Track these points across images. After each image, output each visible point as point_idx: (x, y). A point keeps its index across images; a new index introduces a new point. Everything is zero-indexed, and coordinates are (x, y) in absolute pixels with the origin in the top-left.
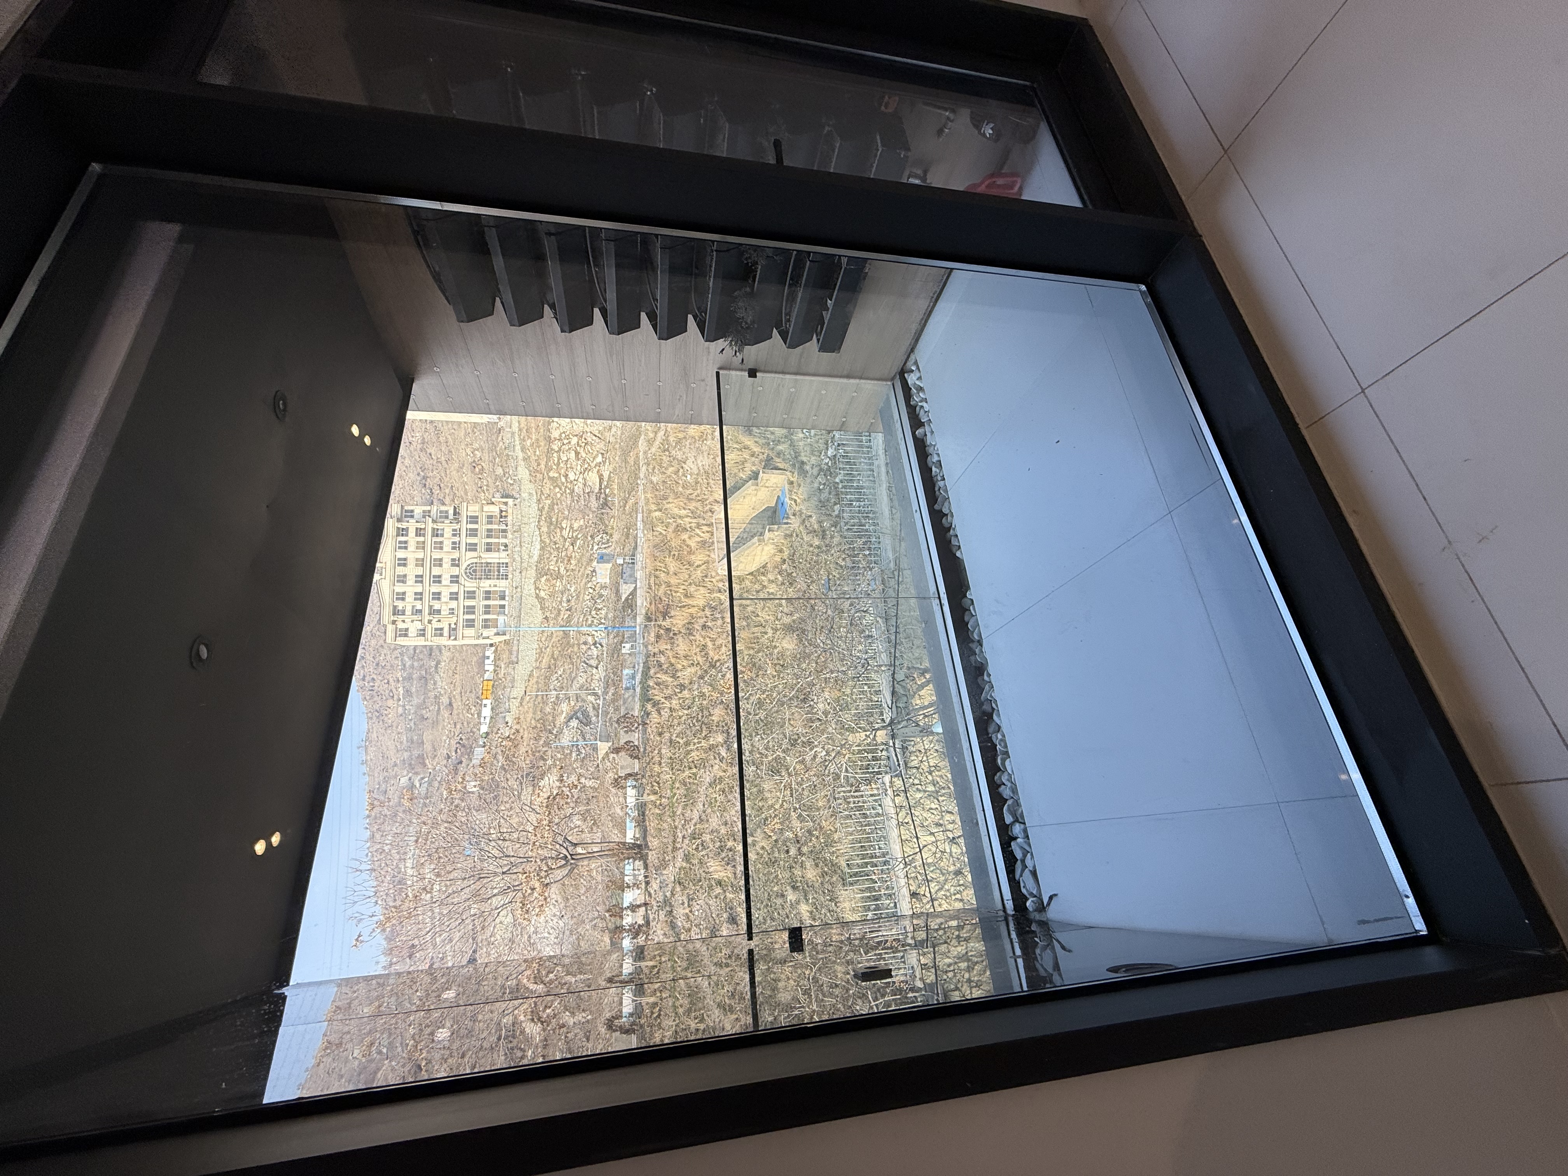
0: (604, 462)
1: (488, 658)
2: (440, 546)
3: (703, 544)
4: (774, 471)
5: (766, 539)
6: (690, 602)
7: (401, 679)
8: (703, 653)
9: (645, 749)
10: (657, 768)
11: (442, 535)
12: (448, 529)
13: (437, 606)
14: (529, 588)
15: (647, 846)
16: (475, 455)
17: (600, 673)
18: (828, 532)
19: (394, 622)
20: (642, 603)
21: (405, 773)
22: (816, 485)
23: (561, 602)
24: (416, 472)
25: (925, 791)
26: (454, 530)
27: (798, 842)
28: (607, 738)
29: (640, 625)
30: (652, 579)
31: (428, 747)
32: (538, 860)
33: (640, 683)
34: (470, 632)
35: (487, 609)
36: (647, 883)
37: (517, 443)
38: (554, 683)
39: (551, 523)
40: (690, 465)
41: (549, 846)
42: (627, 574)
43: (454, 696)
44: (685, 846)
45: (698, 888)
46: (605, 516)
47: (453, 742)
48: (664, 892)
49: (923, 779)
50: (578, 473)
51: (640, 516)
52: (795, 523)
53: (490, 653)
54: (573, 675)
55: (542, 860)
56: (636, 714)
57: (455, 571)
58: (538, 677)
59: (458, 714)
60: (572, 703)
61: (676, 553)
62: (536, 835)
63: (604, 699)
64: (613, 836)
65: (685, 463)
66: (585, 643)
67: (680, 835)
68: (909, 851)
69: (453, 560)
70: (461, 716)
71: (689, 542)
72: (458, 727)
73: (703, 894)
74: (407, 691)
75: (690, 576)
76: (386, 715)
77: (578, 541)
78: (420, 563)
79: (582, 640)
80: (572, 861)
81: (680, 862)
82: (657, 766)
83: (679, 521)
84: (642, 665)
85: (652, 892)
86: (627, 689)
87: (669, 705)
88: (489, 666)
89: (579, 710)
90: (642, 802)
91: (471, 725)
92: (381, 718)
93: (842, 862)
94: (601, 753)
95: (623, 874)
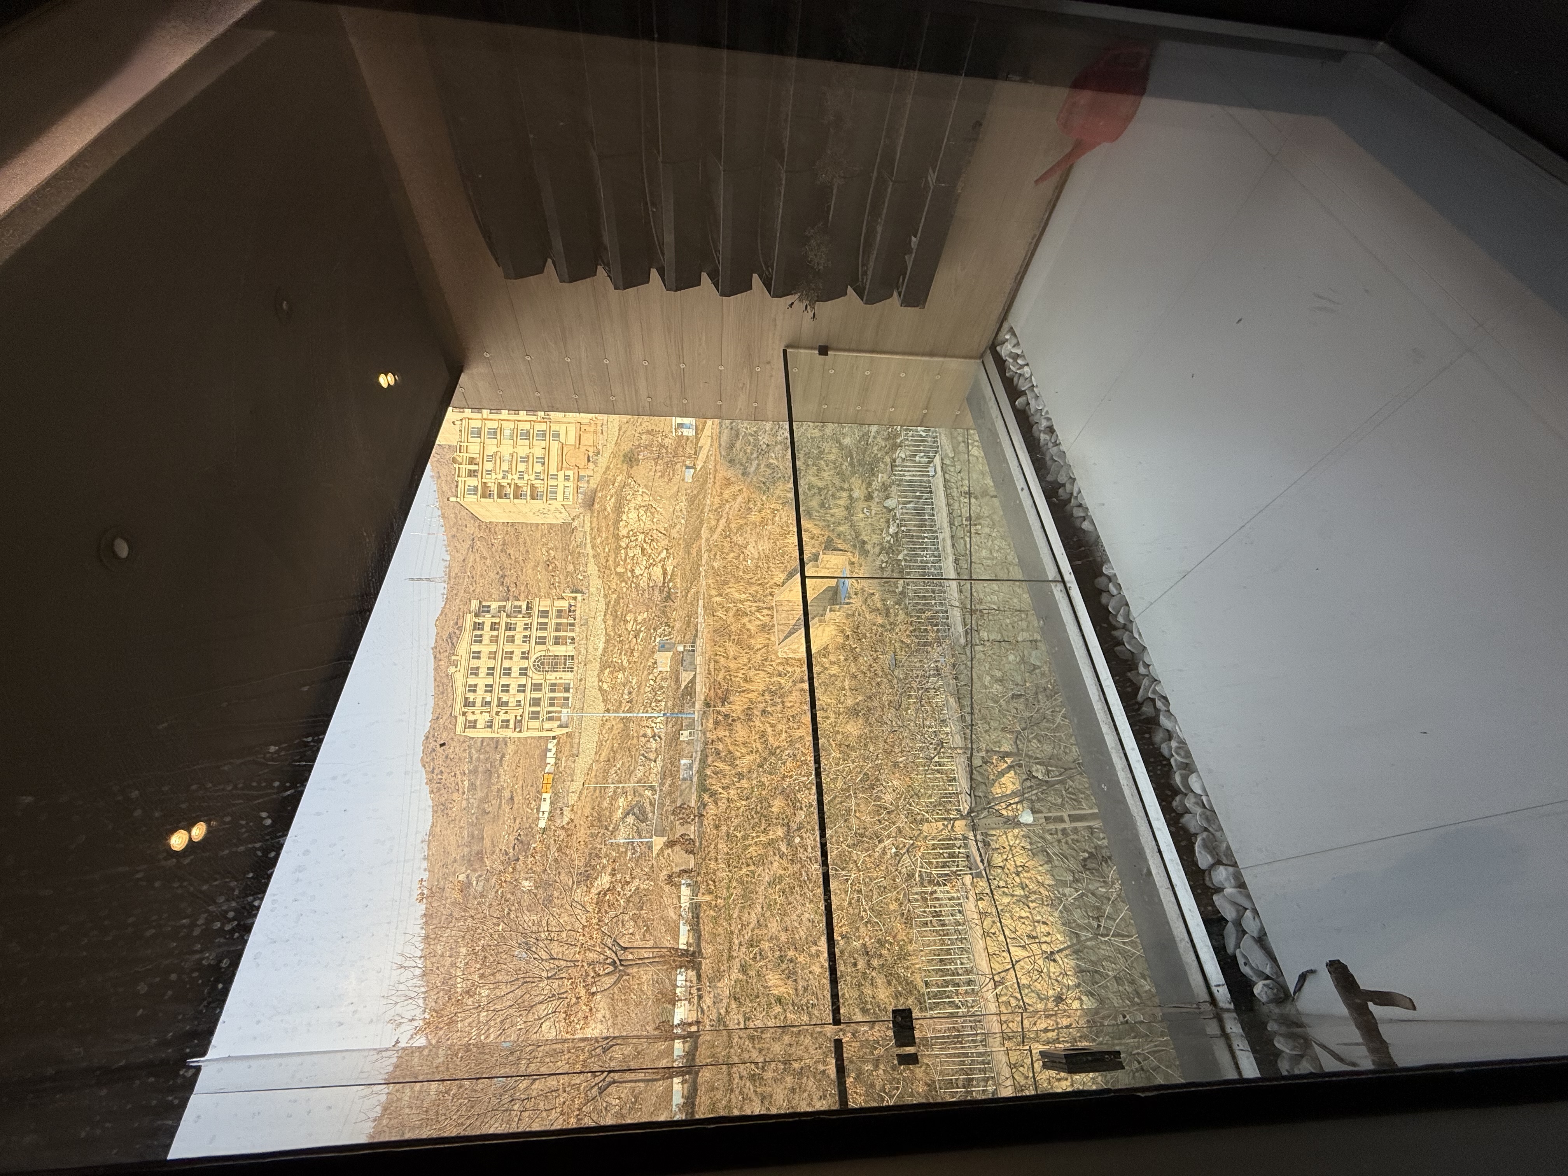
0: (668, 557)
1: (550, 750)
2: (511, 640)
3: (763, 627)
4: (835, 552)
5: (827, 620)
6: (747, 686)
7: (467, 772)
8: (762, 740)
9: (701, 844)
10: (713, 865)
11: (515, 629)
12: (520, 622)
13: (505, 699)
14: (592, 681)
15: (700, 952)
16: (549, 554)
17: (657, 767)
18: (891, 611)
19: (464, 714)
20: (701, 689)
21: (464, 869)
22: (878, 563)
23: (622, 694)
24: (495, 572)
25: (1013, 896)
26: (526, 624)
27: (867, 953)
28: (661, 832)
29: (699, 711)
30: (712, 664)
31: (487, 842)
32: (585, 964)
33: (698, 772)
34: (535, 724)
35: (552, 702)
36: (700, 997)
37: (588, 541)
38: (612, 777)
39: (616, 617)
40: (750, 550)
41: (597, 948)
42: (687, 662)
43: (516, 790)
44: (742, 954)
45: (755, 1005)
46: (668, 609)
47: (512, 838)
48: (718, 1009)
49: (1010, 881)
50: (643, 568)
51: (701, 603)
52: (857, 602)
53: (552, 745)
54: (632, 768)
55: (589, 965)
56: (693, 805)
57: (524, 664)
58: (597, 771)
59: (518, 809)
60: (630, 798)
61: (736, 638)
62: (584, 935)
63: (661, 790)
64: (665, 942)
65: (745, 548)
66: (644, 736)
67: (736, 942)
68: (998, 967)
69: (523, 653)
70: (521, 810)
71: (749, 626)
72: (517, 822)
73: (761, 1013)
74: (472, 784)
75: (750, 660)
76: (451, 809)
77: (641, 634)
78: (493, 656)
79: (642, 732)
80: (621, 968)
81: (736, 974)
82: (713, 862)
83: (739, 605)
84: (699, 753)
85: (705, 1008)
86: (684, 779)
87: (726, 796)
88: (551, 760)
89: (636, 805)
90: (696, 903)
91: (530, 821)
92: (446, 812)
93: (919, 980)
94: (656, 849)
95: (675, 986)
